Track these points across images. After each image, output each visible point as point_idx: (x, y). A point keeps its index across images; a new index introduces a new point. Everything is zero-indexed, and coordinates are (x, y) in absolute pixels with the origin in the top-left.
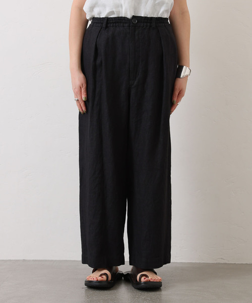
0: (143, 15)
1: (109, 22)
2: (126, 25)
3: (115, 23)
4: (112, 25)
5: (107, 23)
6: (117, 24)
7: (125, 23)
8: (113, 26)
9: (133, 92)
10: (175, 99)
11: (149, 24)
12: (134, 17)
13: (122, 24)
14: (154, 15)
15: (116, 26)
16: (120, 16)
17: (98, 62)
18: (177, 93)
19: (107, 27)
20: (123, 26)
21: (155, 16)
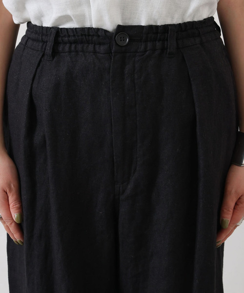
0: (143, 23)
1: (60, 39)
2: (103, 49)
3: (75, 42)
4: (67, 48)
5: (56, 43)
6: (79, 47)
7: (100, 44)
8: (70, 52)
9: (124, 209)
10: (227, 217)
11: (158, 45)
12: (120, 29)
13: (91, 47)
14: (173, 18)
15: (77, 52)
16: (88, 25)
17: (37, 139)
18: (231, 202)
19: (55, 53)
20: (95, 52)
21: (176, 20)
